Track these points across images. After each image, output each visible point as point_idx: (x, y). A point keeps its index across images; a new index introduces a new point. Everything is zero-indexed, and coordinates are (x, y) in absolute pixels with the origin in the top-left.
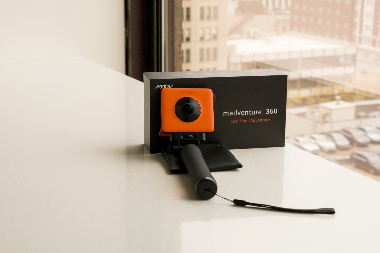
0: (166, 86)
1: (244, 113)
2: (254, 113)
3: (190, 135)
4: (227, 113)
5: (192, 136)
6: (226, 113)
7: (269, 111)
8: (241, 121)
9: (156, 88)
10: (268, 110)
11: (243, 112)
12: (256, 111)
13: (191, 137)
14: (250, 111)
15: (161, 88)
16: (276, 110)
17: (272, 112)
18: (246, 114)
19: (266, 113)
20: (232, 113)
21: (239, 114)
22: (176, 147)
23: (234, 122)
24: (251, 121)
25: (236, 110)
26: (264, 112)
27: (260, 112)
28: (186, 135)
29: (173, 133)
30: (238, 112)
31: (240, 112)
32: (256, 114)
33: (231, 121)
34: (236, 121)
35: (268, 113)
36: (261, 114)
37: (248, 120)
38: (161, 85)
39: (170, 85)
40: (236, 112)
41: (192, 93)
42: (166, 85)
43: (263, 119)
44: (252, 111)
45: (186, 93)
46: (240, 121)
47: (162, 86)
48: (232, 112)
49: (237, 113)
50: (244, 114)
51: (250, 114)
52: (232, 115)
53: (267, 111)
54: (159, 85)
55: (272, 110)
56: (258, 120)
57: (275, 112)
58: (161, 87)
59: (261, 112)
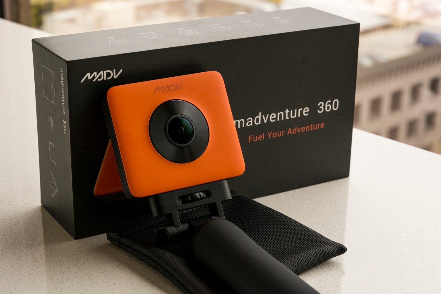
0: (107, 73)
1: (275, 117)
2: (295, 114)
3: (197, 194)
4: (241, 122)
5: (202, 194)
6: (239, 121)
7: (324, 107)
8: (270, 136)
9: (82, 81)
10: (321, 105)
11: (273, 116)
12: (300, 110)
13: (202, 198)
14: (287, 111)
15: (94, 80)
16: (336, 102)
17: (328, 108)
18: (278, 120)
19: (319, 111)
20: (251, 121)
21: (265, 122)
22: (171, 230)
23: (255, 139)
24: (289, 132)
25: (260, 113)
26: (314, 108)
27: (306, 111)
28: (188, 195)
29: (156, 197)
30: (263, 116)
31: (268, 115)
32: (299, 116)
33: (250, 139)
34: (259, 138)
35: (321, 110)
36: (308, 114)
37: (283, 132)
38: (95, 73)
39: (114, 70)
40: (260, 117)
41: (179, 89)
42: (105, 72)
43: (311, 126)
44: (291, 111)
45: (167, 90)
46: (266, 136)
47: (97, 74)
48: (251, 119)
49: (262, 118)
50: (275, 120)
51: (287, 118)
52: (251, 124)
53: (320, 107)
54: (88, 74)
55: (329, 103)
56: (303, 129)
57: (335, 107)
58: (94, 77)
59: (308, 111)
